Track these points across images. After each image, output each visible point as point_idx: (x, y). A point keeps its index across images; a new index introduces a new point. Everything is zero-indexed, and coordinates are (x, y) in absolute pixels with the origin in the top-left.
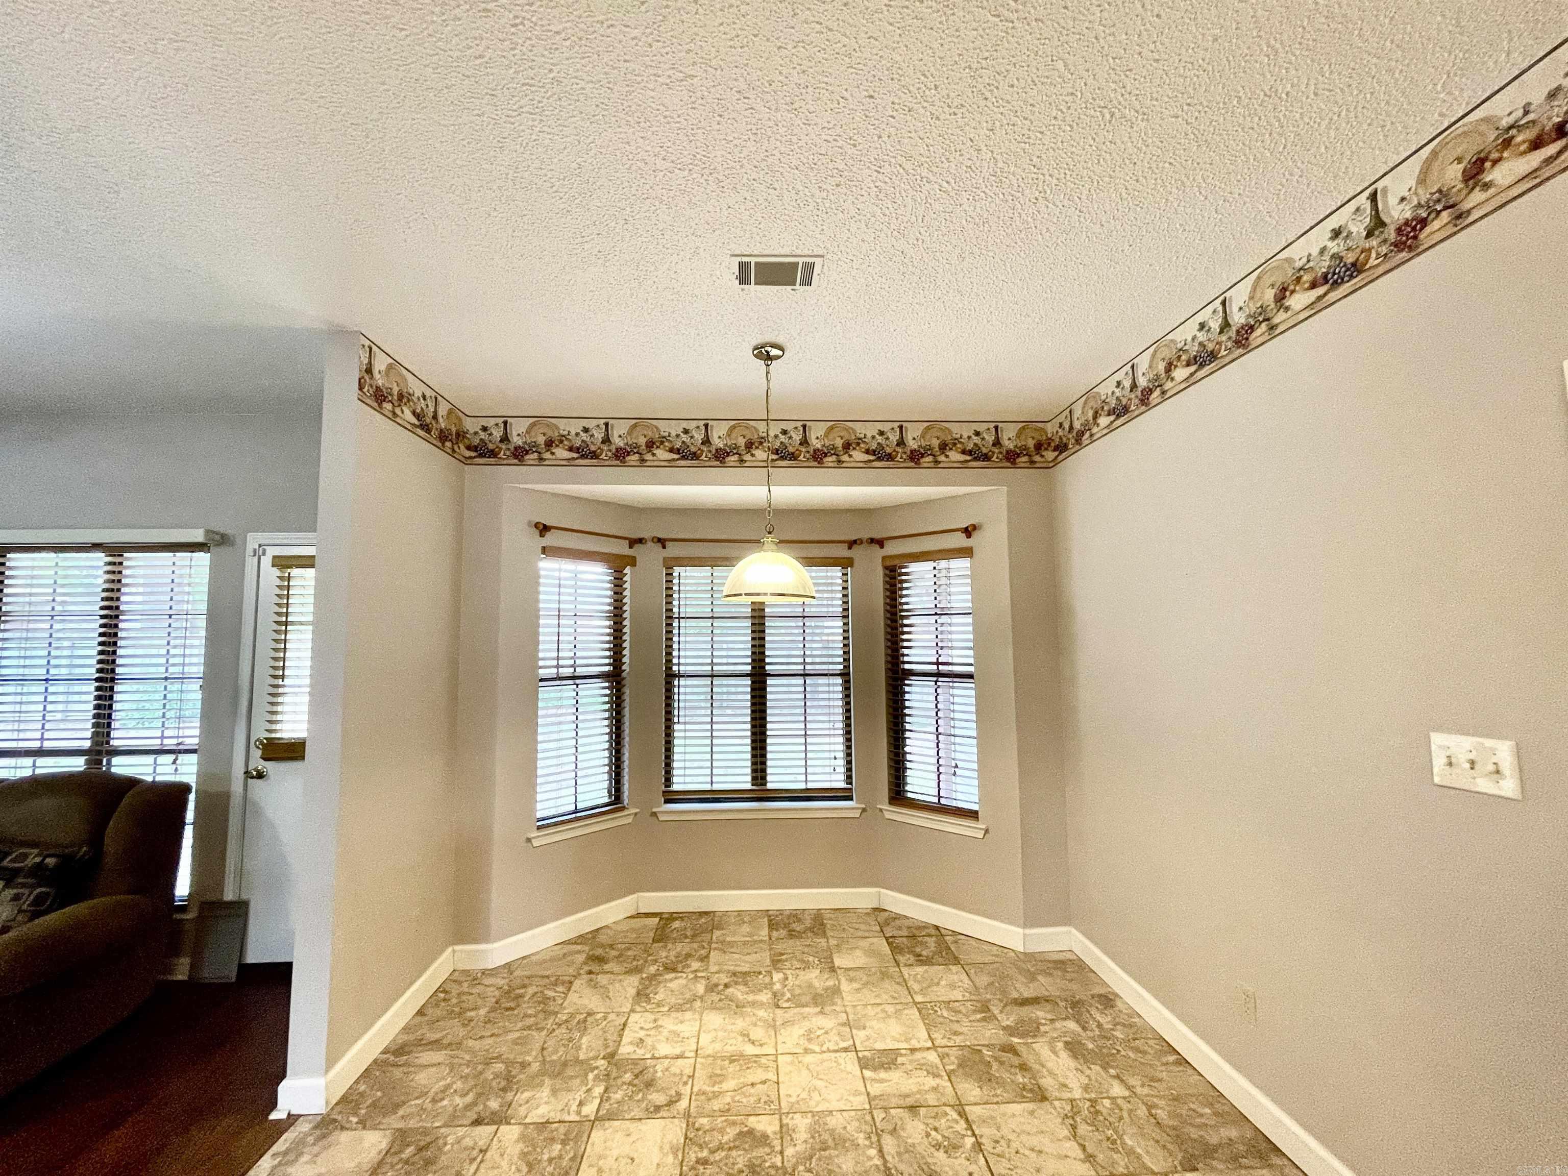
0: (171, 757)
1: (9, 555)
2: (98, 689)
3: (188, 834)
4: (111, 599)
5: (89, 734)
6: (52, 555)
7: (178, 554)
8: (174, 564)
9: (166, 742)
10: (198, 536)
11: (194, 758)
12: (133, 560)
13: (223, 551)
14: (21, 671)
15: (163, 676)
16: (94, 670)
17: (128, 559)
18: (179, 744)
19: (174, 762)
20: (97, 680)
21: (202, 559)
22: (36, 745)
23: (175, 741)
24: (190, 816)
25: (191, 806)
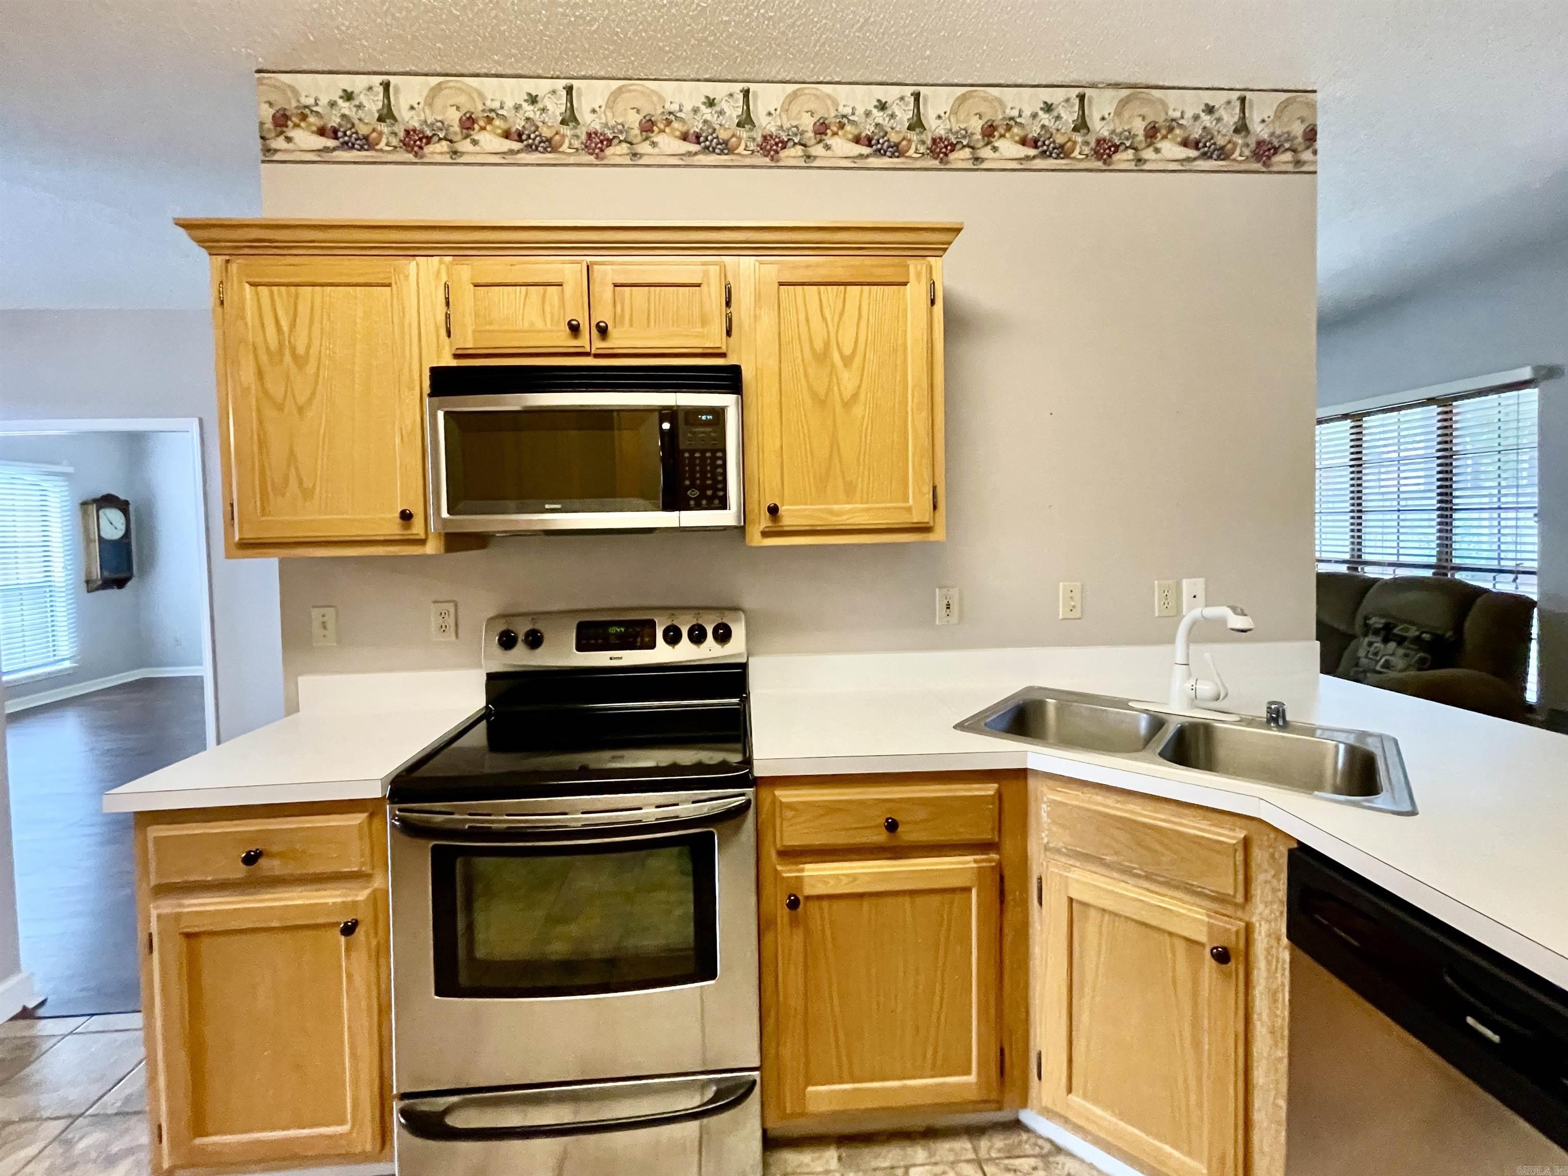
0: (1512, 576)
1: (1364, 419)
2: (1439, 516)
3: (1534, 646)
4: (1446, 442)
5: (1434, 552)
6: (1395, 413)
7: (1503, 395)
8: (1500, 404)
9: (1503, 563)
10: (1526, 373)
11: (1534, 579)
12: (1460, 407)
13: (1552, 385)
14: (1381, 503)
15: (1496, 506)
16: (1435, 502)
17: (1457, 407)
18: (1517, 565)
19: (1515, 580)
20: (1439, 509)
21: (1532, 395)
22: (1393, 559)
23: (1513, 563)
24: (1535, 631)
25: (1535, 622)
